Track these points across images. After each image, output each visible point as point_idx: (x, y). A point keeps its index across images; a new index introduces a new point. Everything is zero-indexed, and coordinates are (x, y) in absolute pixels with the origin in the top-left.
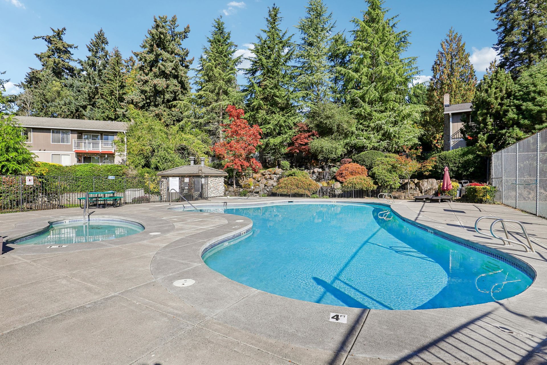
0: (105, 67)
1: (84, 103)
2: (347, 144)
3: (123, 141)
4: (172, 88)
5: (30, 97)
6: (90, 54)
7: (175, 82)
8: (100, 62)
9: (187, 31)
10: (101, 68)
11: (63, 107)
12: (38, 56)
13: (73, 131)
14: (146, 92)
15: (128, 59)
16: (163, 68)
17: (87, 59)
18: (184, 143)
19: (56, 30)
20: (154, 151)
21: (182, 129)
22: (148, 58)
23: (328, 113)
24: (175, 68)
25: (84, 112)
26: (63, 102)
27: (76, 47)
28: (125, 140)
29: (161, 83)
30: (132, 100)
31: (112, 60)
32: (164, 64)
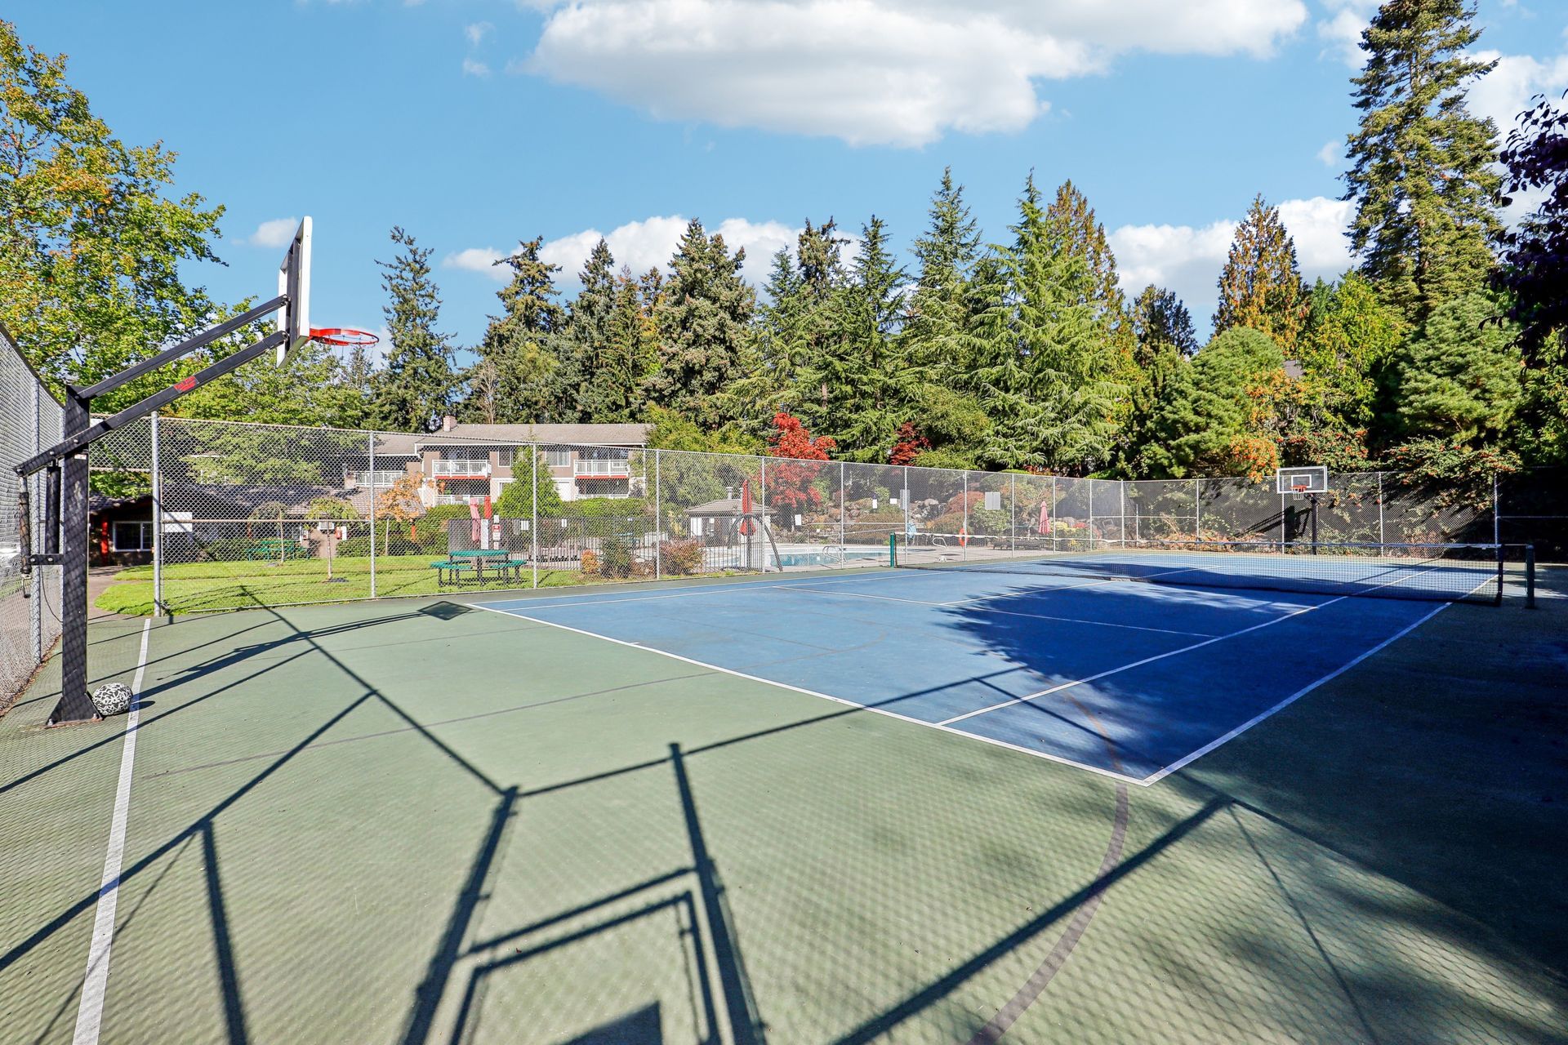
0: (608, 308)
1: (576, 379)
2: (979, 458)
3: (640, 462)
4: (715, 362)
5: (492, 373)
6: (584, 287)
7: (721, 350)
8: (602, 300)
9: (741, 255)
10: (603, 314)
11: (544, 389)
12: (500, 295)
13: (573, 448)
14: (674, 371)
15: (649, 273)
16: (700, 330)
17: (579, 299)
18: (728, 461)
19: (527, 242)
20: (682, 475)
21: (724, 439)
22: (677, 315)
23: (938, 410)
24: (721, 327)
25: (575, 395)
26: (543, 382)
27: (560, 269)
28: (644, 459)
29: (696, 355)
30: (654, 386)
31: (619, 292)
32: (703, 323)
